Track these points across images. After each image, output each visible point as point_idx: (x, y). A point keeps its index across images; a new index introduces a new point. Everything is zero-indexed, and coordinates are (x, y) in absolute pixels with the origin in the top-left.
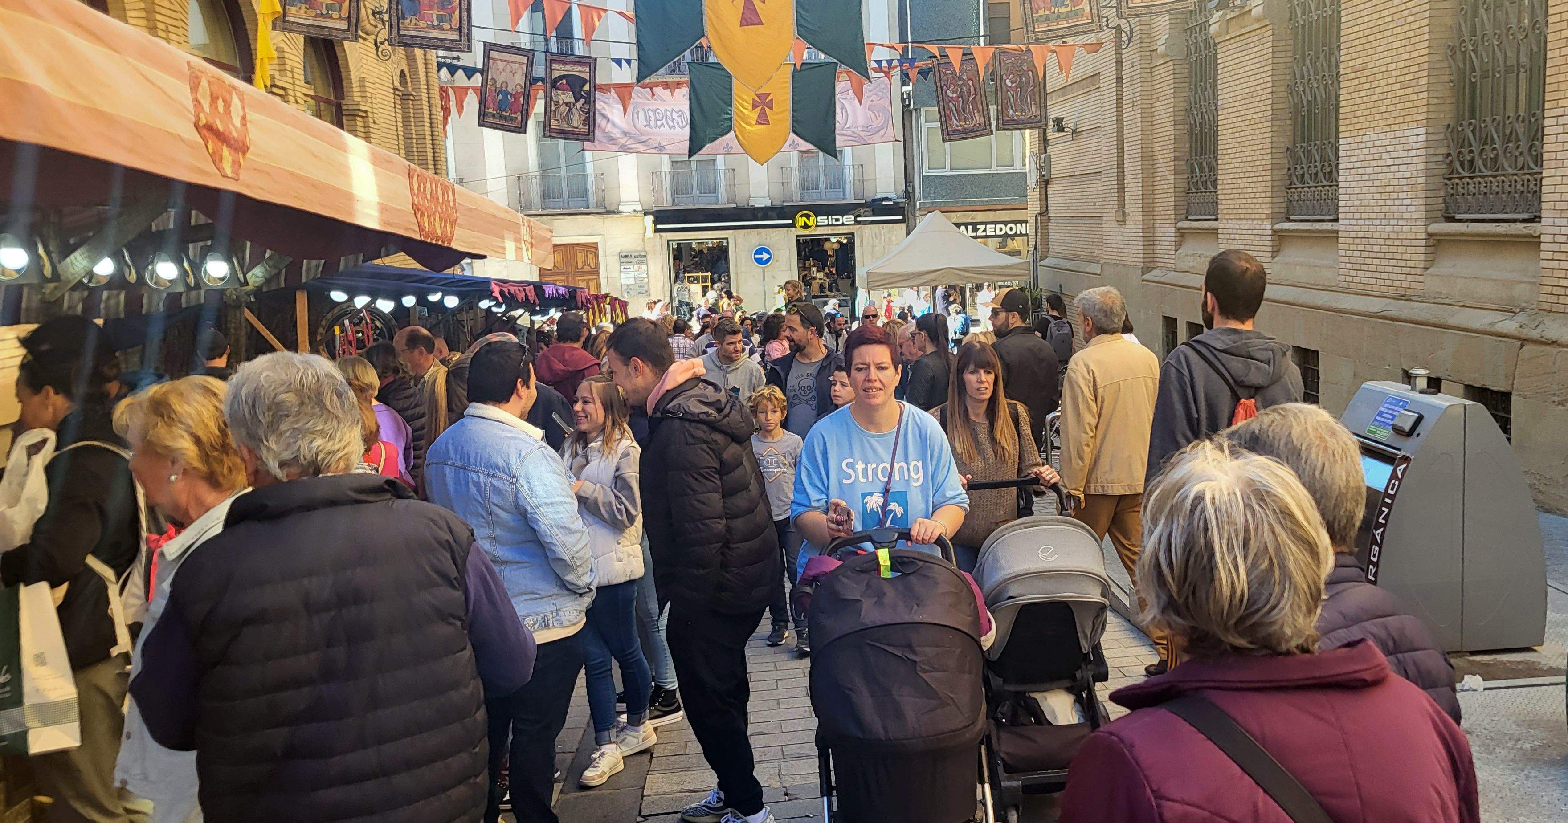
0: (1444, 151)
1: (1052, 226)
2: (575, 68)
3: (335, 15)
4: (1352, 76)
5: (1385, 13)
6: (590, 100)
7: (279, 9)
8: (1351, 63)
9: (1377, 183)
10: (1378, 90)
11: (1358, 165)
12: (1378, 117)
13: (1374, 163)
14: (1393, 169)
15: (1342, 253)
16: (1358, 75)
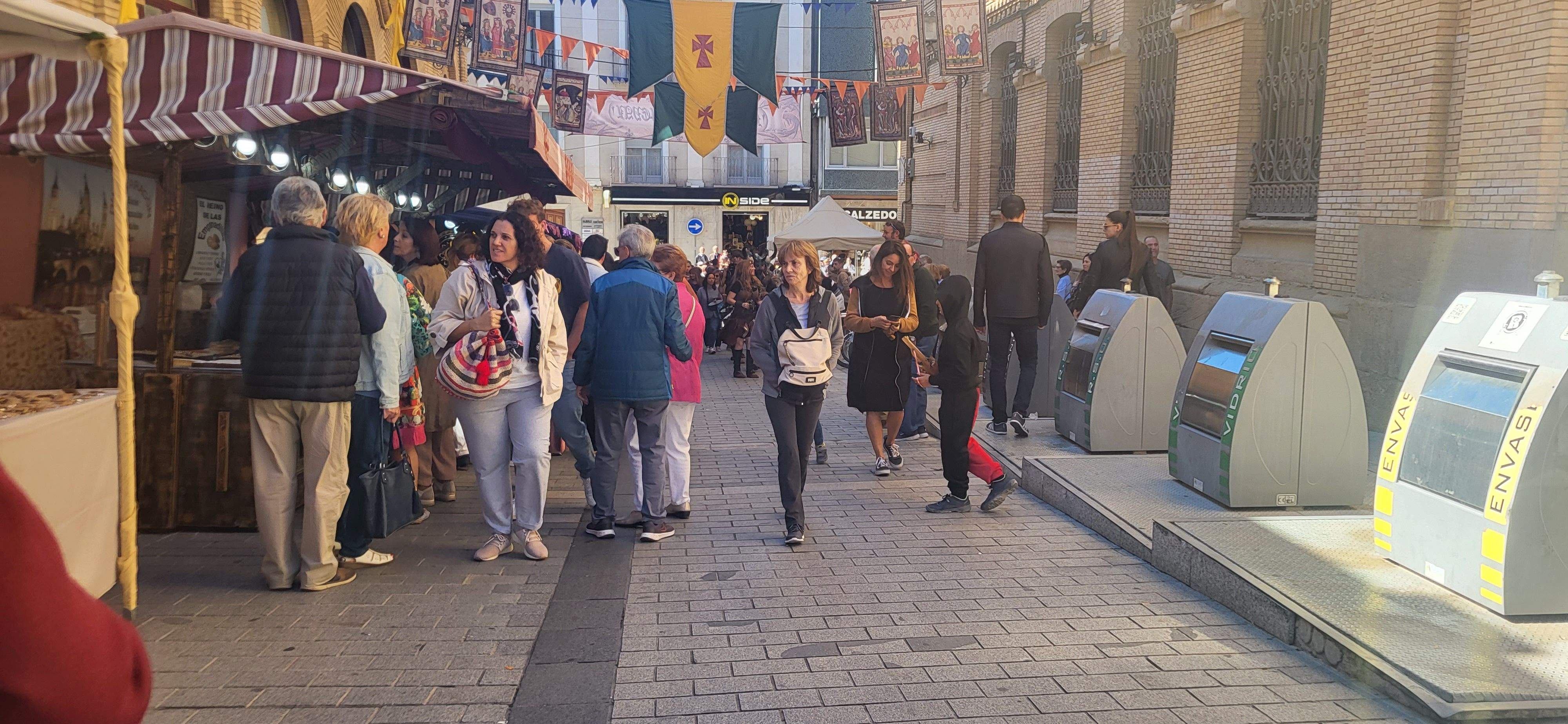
0: (1131, 171)
1: (914, 212)
2: (574, 81)
3: (439, 48)
4: (1087, 120)
5: (1104, 83)
6: (582, 104)
7: (402, 42)
8: (1087, 112)
9: (1097, 189)
10: (1099, 131)
11: (1088, 177)
12: (1098, 147)
13: (1096, 177)
14: (1105, 180)
15: (1078, 233)
16: (1090, 120)
